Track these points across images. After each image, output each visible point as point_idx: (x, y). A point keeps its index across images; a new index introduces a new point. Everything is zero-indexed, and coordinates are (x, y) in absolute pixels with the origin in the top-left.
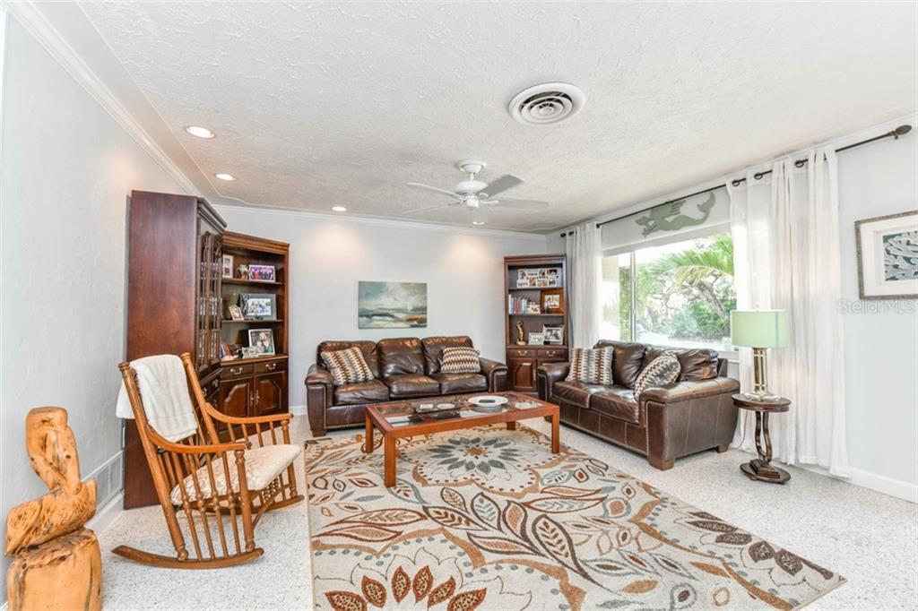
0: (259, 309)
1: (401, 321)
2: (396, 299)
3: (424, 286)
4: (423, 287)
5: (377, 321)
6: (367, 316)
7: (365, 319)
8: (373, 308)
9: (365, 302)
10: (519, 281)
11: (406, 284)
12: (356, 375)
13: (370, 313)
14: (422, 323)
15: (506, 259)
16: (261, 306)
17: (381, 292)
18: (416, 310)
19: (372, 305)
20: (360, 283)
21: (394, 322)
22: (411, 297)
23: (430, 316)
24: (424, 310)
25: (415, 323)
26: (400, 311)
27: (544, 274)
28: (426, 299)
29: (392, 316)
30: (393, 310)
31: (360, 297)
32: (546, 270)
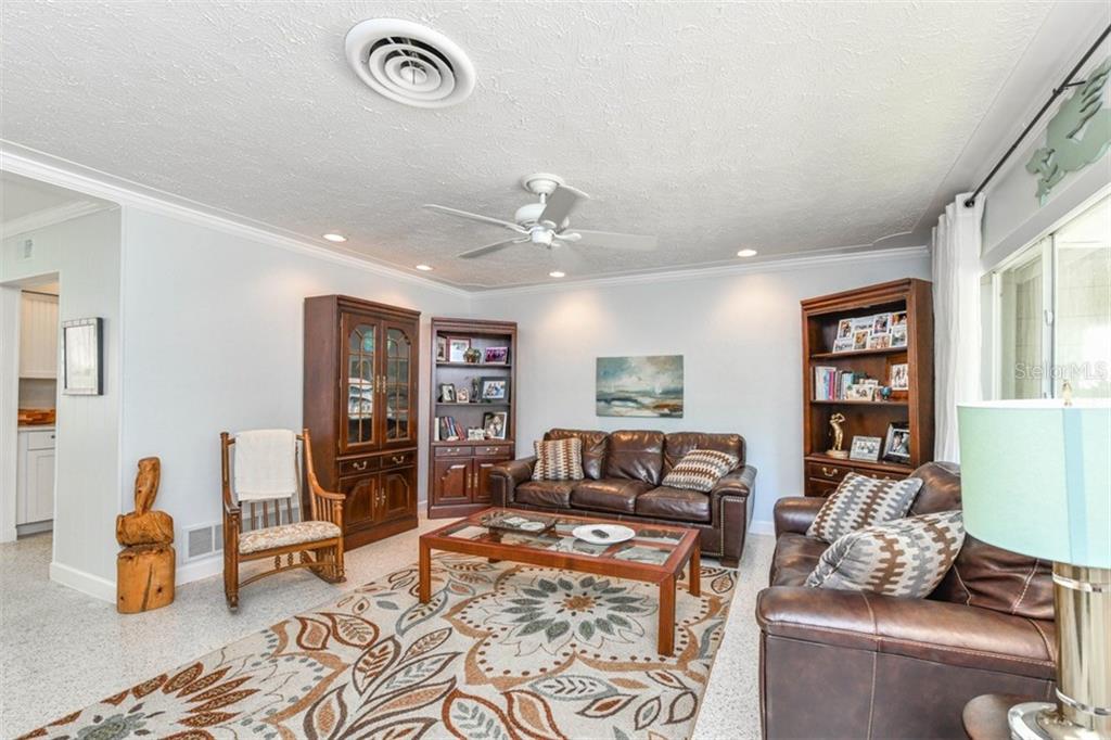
0: (495, 392)
1: (645, 407)
2: (640, 379)
3: (679, 359)
4: (677, 362)
5: (617, 407)
6: (606, 401)
7: (603, 403)
8: (613, 390)
9: (603, 383)
10: (839, 342)
11: (654, 358)
12: (556, 471)
13: (609, 397)
14: (676, 411)
15: (805, 304)
16: (496, 389)
17: (622, 370)
18: (666, 393)
19: (612, 386)
20: (599, 360)
21: (638, 408)
22: (661, 376)
23: (688, 401)
24: (678, 393)
25: (666, 411)
26: (645, 394)
27: (884, 324)
28: (681, 377)
29: (635, 401)
30: (636, 392)
31: (599, 377)
32: (889, 316)
